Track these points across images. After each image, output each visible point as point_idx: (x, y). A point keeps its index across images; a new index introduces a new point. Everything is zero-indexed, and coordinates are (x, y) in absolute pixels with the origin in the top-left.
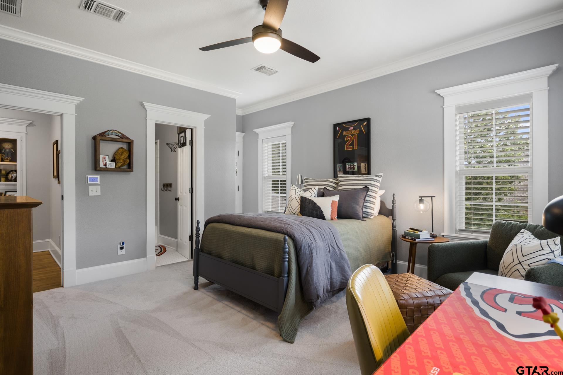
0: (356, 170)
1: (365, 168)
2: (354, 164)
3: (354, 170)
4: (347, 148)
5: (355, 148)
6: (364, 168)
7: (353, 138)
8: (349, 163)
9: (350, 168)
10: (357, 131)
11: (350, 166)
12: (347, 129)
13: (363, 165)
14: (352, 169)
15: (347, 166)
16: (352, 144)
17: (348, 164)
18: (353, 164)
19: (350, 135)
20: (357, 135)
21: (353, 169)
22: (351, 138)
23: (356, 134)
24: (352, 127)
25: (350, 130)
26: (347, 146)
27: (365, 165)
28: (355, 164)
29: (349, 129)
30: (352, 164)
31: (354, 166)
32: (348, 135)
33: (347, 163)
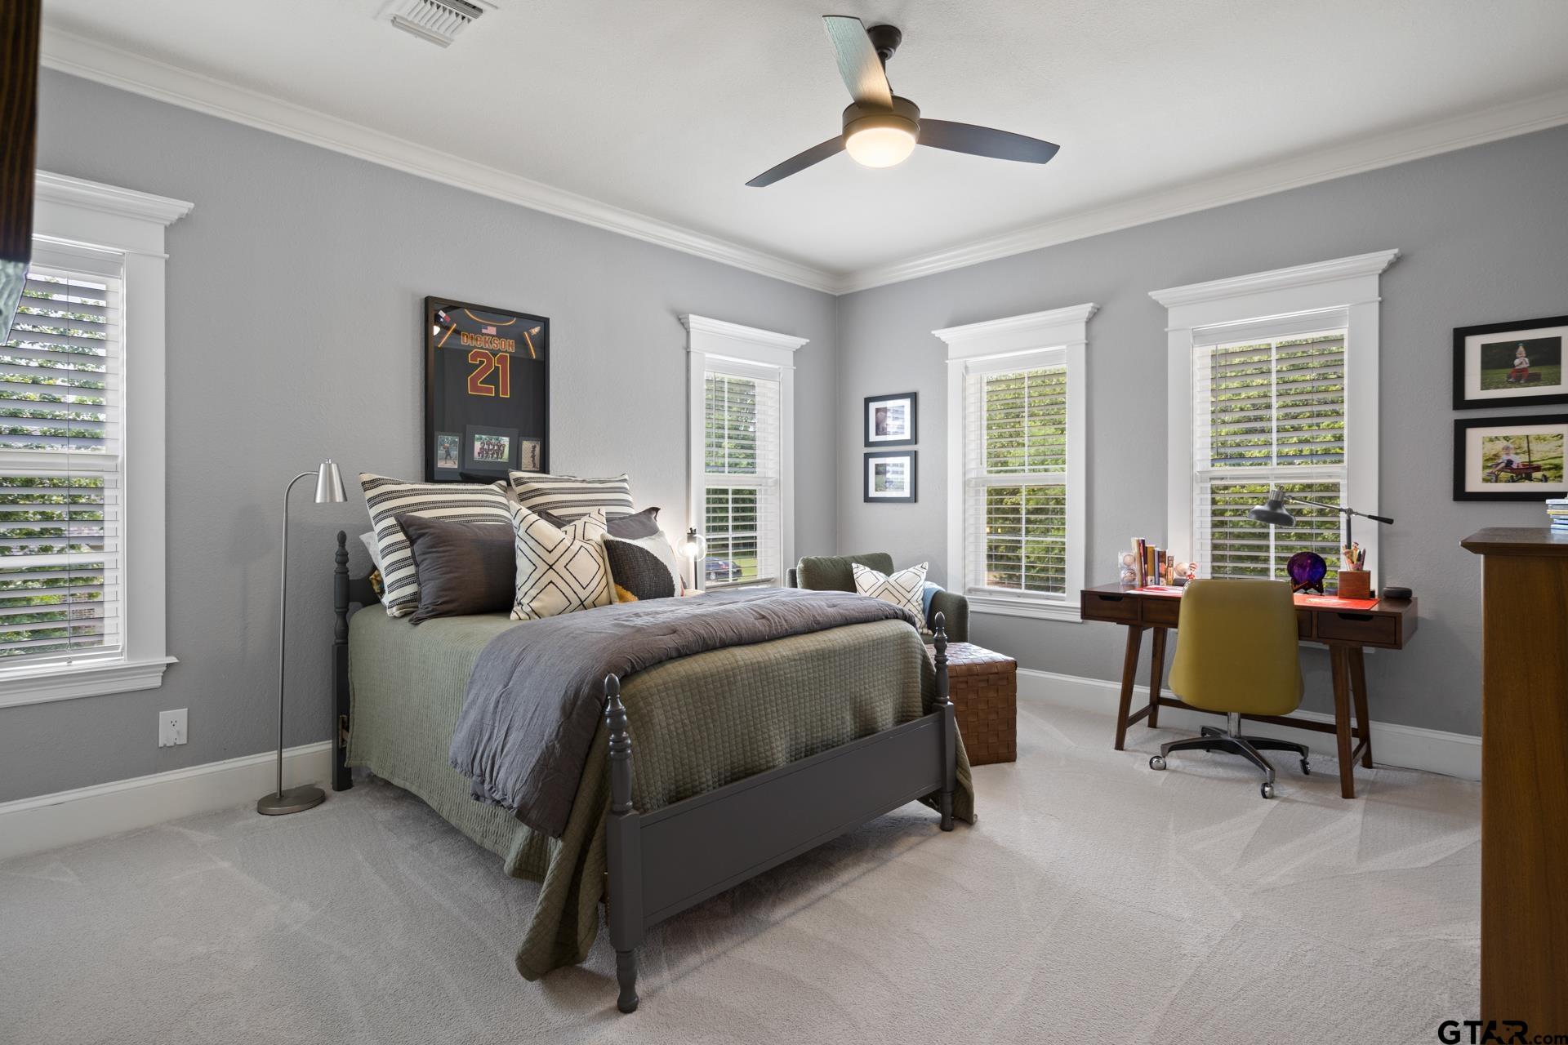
0: (505, 461)
1: (533, 457)
2: (502, 442)
3: (499, 460)
4: (474, 387)
5: (505, 393)
6: (531, 454)
7: (495, 362)
8: (484, 437)
9: (487, 453)
10: (508, 346)
11: (486, 447)
12: (476, 329)
13: (527, 445)
14: (492, 454)
15: (478, 445)
16: (493, 379)
17: (481, 439)
18: (497, 440)
19: (487, 349)
20: (508, 355)
21: (495, 456)
22: (489, 361)
23: (506, 352)
24: (495, 329)
25: (486, 334)
26: (474, 381)
27: (534, 447)
28: (505, 441)
29: (484, 331)
30: (493, 441)
31: (500, 446)
32: (478, 348)
33: (477, 436)
